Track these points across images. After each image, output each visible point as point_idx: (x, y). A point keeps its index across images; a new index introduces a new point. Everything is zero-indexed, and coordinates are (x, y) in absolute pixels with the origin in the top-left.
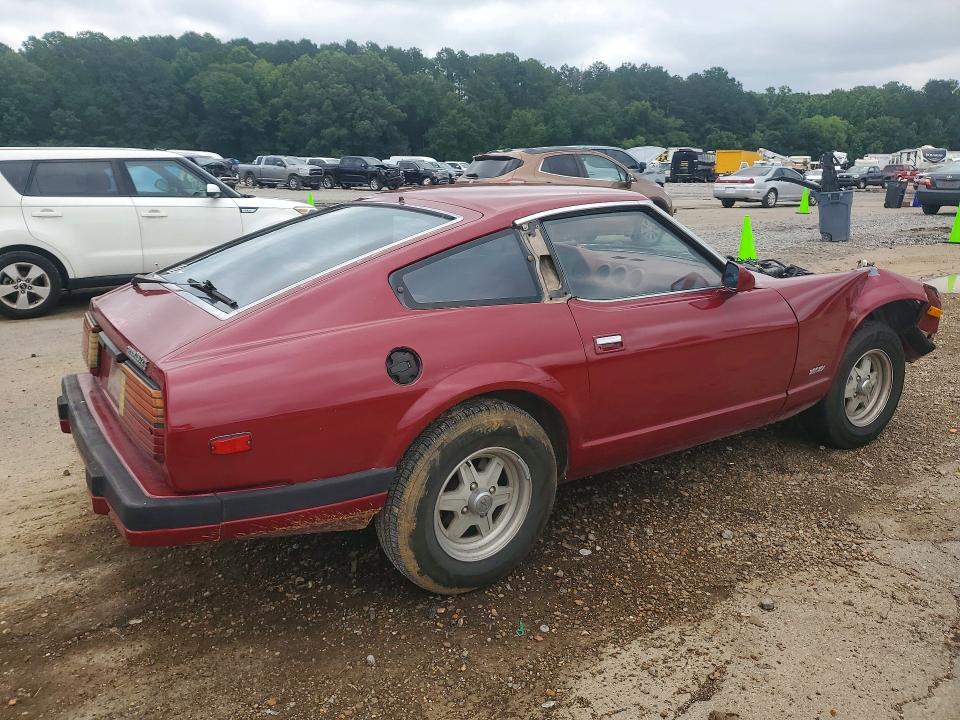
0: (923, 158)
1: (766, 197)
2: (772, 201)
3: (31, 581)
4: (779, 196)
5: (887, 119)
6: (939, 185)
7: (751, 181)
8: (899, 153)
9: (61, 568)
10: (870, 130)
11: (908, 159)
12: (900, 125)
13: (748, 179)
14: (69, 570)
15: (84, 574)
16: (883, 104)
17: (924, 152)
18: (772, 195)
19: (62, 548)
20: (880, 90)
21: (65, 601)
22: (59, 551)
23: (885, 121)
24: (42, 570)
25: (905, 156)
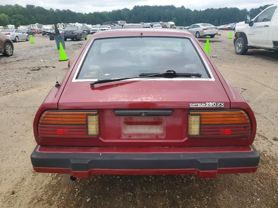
0: (37, 27)
1: (15, 39)
2: (17, 40)
4: (19, 38)
5: (19, 15)
6: (67, 33)
7: (9, 34)
8: (30, 25)
10: (15, 19)
11: (33, 27)
12: (23, 17)
13: (8, 33)
16: (16, 11)
17: (37, 25)
18: (17, 38)
20: (13, 6)
23: (19, 16)
25: (32, 26)
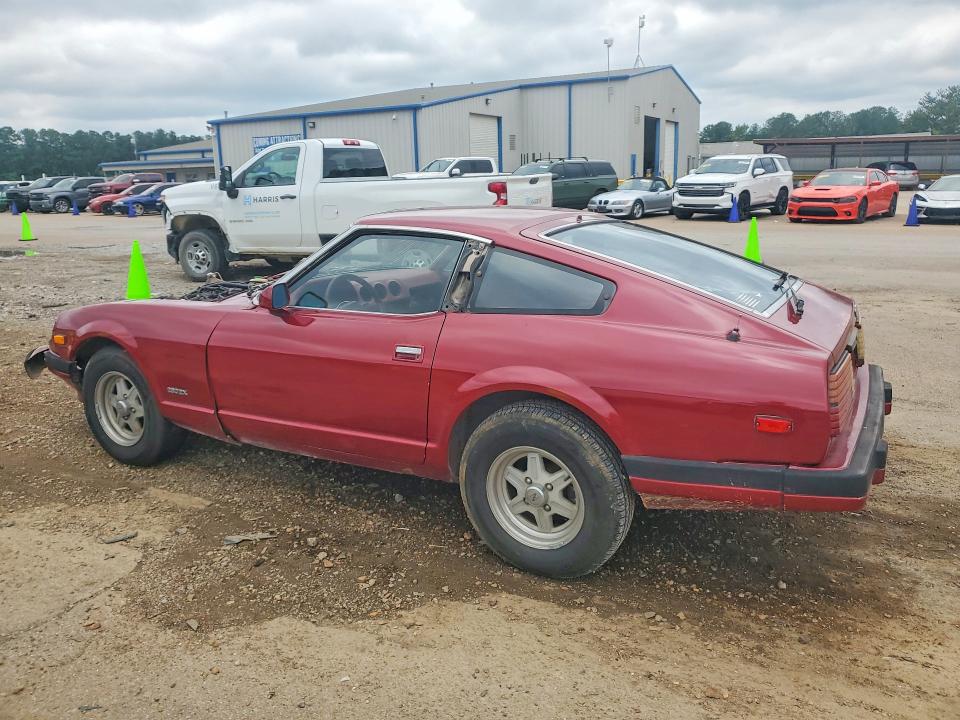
3: (927, 578)
9: (897, 575)
14: (891, 570)
15: (879, 560)
19: (890, 597)
21: (902, 548)
22: (894, 595)
24: (916, 583)
